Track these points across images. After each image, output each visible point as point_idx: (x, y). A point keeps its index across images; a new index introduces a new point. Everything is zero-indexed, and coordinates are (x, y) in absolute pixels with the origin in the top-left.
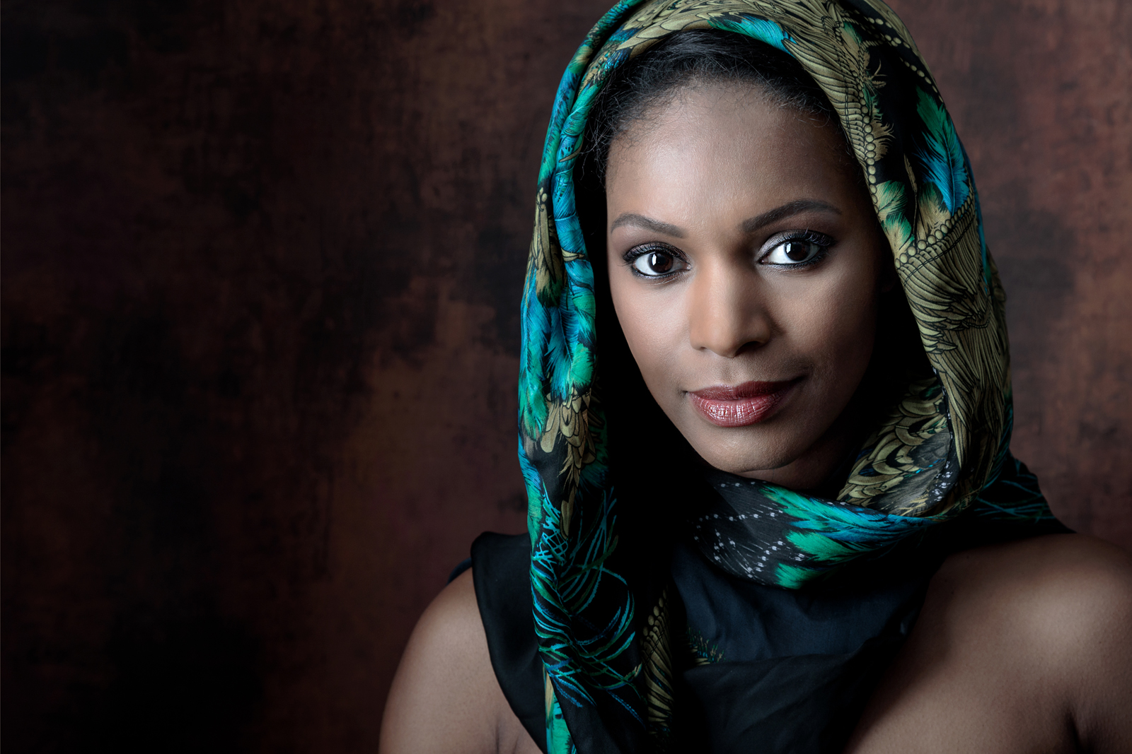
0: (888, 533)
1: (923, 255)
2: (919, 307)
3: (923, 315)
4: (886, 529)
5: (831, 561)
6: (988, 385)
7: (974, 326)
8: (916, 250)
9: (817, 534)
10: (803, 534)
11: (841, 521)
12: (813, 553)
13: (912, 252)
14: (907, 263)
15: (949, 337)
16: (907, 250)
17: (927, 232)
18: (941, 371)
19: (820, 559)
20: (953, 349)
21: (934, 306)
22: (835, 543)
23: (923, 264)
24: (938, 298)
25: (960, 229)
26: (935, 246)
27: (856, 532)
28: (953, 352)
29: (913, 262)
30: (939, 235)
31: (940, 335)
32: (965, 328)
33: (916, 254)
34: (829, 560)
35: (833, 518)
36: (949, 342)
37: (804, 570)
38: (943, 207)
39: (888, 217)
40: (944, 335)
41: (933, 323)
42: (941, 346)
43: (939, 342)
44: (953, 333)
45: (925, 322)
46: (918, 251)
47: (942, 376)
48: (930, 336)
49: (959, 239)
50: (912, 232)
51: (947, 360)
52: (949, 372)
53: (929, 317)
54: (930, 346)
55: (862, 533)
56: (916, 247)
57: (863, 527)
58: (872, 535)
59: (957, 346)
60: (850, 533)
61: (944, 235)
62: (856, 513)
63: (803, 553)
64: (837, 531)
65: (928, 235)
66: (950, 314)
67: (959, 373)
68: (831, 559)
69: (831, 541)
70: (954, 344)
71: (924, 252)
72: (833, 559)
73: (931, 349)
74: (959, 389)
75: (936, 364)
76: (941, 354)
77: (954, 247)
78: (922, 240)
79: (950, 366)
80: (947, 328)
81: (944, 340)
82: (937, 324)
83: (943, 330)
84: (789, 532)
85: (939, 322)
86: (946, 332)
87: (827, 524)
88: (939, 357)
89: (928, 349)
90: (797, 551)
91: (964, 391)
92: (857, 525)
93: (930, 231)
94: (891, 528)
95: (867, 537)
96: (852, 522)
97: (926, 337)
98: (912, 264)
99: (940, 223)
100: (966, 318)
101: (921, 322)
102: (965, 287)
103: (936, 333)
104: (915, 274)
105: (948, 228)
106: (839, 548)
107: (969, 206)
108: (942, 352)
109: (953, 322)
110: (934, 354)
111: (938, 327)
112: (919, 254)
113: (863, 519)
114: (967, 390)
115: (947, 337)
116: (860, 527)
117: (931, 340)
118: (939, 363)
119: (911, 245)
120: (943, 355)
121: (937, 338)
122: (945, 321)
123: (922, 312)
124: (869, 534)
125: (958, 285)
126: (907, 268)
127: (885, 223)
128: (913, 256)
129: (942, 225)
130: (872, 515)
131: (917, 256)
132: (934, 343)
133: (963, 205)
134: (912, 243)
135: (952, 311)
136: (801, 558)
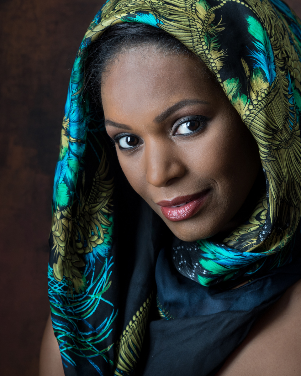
0: (245, 261)
1: (257, 107)
2: (259, 136)
3: (261, 140)
4: (243, 259)
5: (220, 274)
6: (290, 180)
7: (282, 147)
8: (253, 105)
9: (211, 261)
10: (206, 260)
11: (222, 255)
12: (210, 270)
13: (251, 107)
14: (250, 113)
15: (273, 153)
16: (248, 107)
17: (256, 95)
18: (267, 171)
19: (214, 274)
20: (275, 160)
21: (266, 136)
22: (220, 266)
23: (259, 112)
24: (268, 132)
25: (273, 94)
26: (262, 101)
27: (229, 261)
28: (275, 162)
29: (253, 112)
30: (263, 95)
31: (269, 152)
32: (279, 148)
33: (254, 107)
34: (219, 274)
35: (218, 253)
36: (273, 156)
37: (207, 279)
38: (266, 80)
39: (233, 97)
40: (271, 152)
41: (266, 145)
42: (269, 158)
43: (268, 156)
44: (275, 151)
45: (262, 144)
46: (254, 106)
47: (268, 174)
48: (264, 152)
49: (273, 99)
50: (248, 98)
51: (271, 166)
52: (272, 172)
53: (264, 142)
54: (264, 157)
55: (232, 261)
56: (252, 104)
57: (232, 259)
58: (237, 262)
59: (277, 159)
60: (227, 261)
61: (266, 95)
62: (228, 251)
63: (206, 270)
64: (219, 260)
65: (257, 96)
66: (274, 140)
67: (277, 173)
68: (219, 273)
69: (218, 265)
70: (275, 157)
71: (257, 105)
72: (220, 273)
73: (264, 159)
74: (276, 182)
75: (265, 167)
76: (269, 162)
77: (271, 103)
78: (255, 100)
79: (273, 169)
80: (273, 148)
81: (271, 155)
82: (268, 146)
83: (270, 149)
84: (201, 259)
85: (269, 145)
86: (272, 150)
87: (215, 256)
88: (267, 163)
89: (262, 158)
90: (203, 269)
91: (278, 183)
92: (229, 257)
93: (258, 94)
94: (245, 259)
95: (235, 263)
96: (226, 256)
97: (262, 152)
98: (253, 113)
99: (264, 89)
100: (280, 143)
101: (260, 144)
102: (278, 126)
103: (267, 151)
104: (256, 118)
105: (268, 92)
106: (222, 268)
107: (276, 82)
108: (269, 161)
109: (275, 145)
110: (265, 162)
111: (268, 148)
112: (255, 107)
113: (231, 255)
114: (280, 183)
115: (272, 153)
116: (230, 258)
117: (264, 154)
118: (267, 166)
119: (249, 104)
120: (270, 163)
121: (268, 153)
122: (271, 144)
123: (261, 139)
124: (235, 262)
125: (275, 124)
126: (251, 116)
127: (232, 101)
128: (253, 109)
129: (265, 89)
130: (235, 252)
131: (254, 108)
132: (266, 156)
133: (274, 81)
134: (250, 103)
135: (274, 139)
136: (205, 273)
